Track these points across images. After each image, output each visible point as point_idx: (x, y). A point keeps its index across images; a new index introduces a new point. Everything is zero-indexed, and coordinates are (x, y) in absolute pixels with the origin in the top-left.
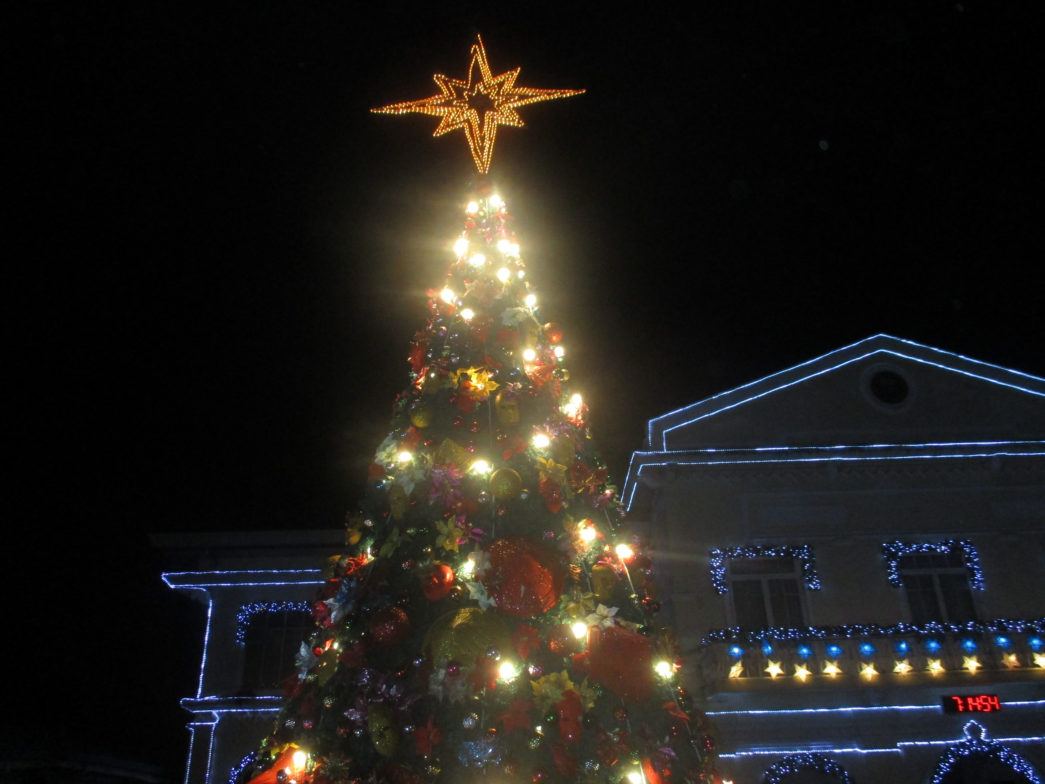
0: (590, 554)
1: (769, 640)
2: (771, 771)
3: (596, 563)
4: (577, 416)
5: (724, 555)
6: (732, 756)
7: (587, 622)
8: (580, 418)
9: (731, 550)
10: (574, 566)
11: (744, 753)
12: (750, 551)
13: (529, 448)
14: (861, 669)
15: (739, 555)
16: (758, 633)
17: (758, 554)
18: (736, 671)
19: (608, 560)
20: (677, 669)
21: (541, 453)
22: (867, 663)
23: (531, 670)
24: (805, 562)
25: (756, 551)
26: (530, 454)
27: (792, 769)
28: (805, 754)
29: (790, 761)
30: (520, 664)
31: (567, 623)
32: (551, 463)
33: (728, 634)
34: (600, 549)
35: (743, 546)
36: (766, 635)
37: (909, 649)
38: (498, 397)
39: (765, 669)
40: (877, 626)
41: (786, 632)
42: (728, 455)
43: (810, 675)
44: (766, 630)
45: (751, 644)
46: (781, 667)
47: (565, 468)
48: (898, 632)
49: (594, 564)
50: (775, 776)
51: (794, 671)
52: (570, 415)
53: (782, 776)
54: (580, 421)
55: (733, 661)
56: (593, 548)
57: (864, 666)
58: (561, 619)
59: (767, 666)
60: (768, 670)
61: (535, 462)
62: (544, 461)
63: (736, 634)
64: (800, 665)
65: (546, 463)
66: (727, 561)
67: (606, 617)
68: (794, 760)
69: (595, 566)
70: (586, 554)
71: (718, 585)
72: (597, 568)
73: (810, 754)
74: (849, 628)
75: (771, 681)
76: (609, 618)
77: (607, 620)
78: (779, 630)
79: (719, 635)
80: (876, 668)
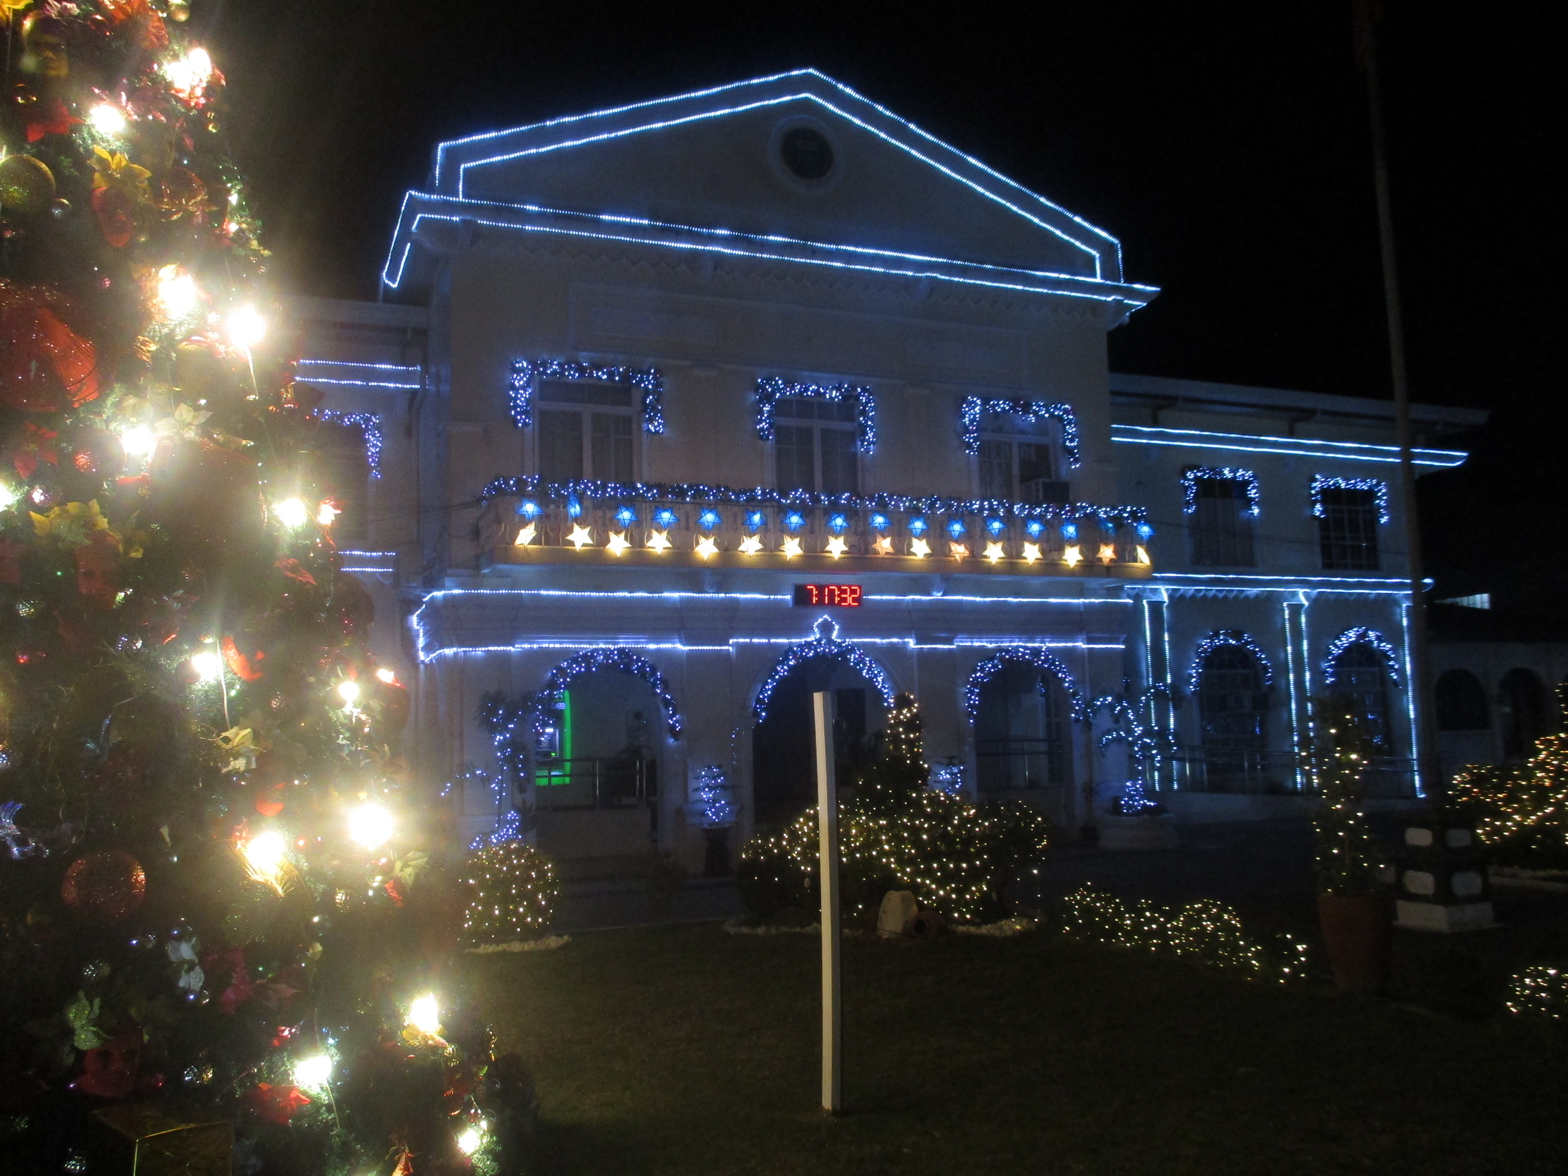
0: (181, 324)
1: (580, 498)
2: (560, 669)
3: (187, 338)
4: (193, 89)
5: (533, 369)
6: (510, 648)
7: (154, 430)
8: (199, 92)
9: (544, 364)
10: (147, 339)
11: (526, 646)
12: (571, 368)
13: (85, 130)
14: (698, 544)
15: (554, 373)
16: (564, 485)
17: (582, 375)
18: (525, 537)
19: (213, 336)
20: (336, 515)
21: (108, 141)
22: (706, 537)
23: (38, 496)
24: (647, 393)
25: (581, 370)
26: (84, 139)
27: (588, 668)
28: (610, 649)
29: (588, 658)
30: (20, 484)
31: (119, 428)
32: (120, 161)
33: (520, 483)
34: (202, 317)
35: (562, 361)
36: (575, 490)
37: (764, 523)
38: (28, 24)
39: (567, 536)
40: (727, 489)
41: (604, 486)
42: (555, 220)
43: (629, 548)
44: (577, 483)
45: (553, 501)
46: (591, 534)
47: (148, 174)
48: (752, 499)
49: (183, 340)
50: (565, 676)
51: (608, 541)
52: (177, 85)
53: (573, 677)
54: (198, 98)
55: (524, 521)
56: (189, 315)
57: (702, 540)
58: (107, 422)
59: (570, 531)
60: (570, 537)
61: (90, 153)
62: (106, 155)
63: (534, 486)
64: (617, 533)
65: (110, 159)
66: (537, 378)
67: (190, 424)
68: (592, 656)
69: (185, 343)
70: (173, 323)
71: (517, 413)
72: (186, 347)
73: (615, 649)
74: (690, 487)
75: (574, 551)
76: (193, 427)
77: (190, 429)
78: (595, 484)
79: (507, 484)
80: (716, 543)
